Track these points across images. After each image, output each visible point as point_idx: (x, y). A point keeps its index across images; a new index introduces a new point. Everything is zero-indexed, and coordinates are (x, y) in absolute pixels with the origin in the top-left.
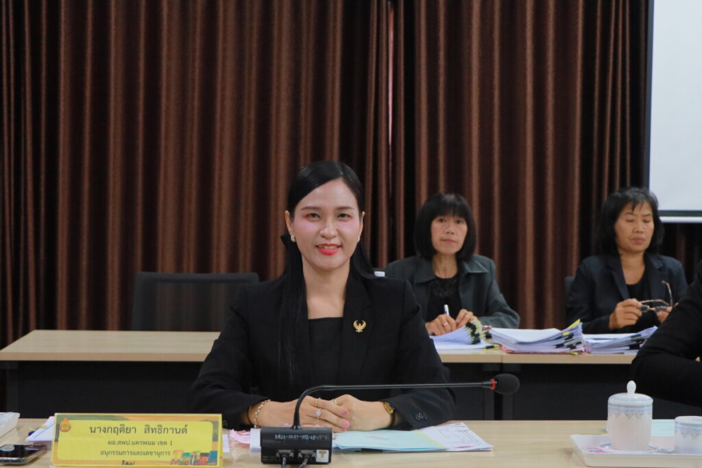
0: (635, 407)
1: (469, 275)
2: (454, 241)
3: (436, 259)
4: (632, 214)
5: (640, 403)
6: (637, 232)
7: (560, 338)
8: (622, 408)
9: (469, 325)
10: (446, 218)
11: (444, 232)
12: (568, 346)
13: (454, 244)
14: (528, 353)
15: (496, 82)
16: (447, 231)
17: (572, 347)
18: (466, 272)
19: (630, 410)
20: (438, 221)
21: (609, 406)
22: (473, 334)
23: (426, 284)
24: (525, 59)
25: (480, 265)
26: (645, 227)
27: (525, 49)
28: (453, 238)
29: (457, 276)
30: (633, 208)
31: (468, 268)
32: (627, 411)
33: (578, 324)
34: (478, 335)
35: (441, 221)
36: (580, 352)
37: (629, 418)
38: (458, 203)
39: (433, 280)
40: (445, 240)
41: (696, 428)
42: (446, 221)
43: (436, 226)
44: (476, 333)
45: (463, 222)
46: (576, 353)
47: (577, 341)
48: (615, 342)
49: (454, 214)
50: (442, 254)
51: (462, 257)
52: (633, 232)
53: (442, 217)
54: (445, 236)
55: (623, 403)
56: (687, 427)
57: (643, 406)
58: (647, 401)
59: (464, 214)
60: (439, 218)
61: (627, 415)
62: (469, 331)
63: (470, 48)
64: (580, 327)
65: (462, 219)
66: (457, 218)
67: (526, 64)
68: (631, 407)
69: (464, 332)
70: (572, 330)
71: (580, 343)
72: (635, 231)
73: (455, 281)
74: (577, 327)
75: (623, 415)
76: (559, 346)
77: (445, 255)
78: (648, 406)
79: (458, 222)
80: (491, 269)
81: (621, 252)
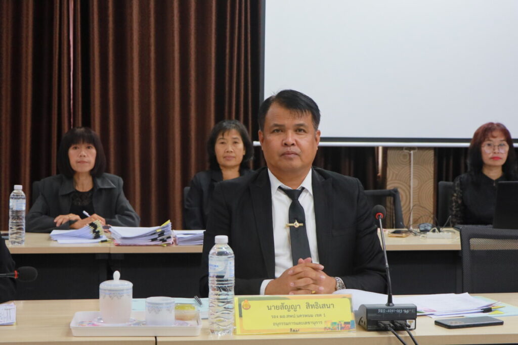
0: (116, 290)
1: (101, 190)
2: (87, 162)
3: (76, 177)
4: (223, 139)
5: (121, 287)
6: (228, 152)
7: (154, 234)
8: (107, 292)
9: (92, 225)
10: (78, 146)
11: (78, 156)
12: (161, 240)
13: (87, 164)
14: (130, 245)
15: (152, 41)
16: (80, 155)
17: (163, 240)
18: (98, 188)
19: (114, 293)
20: (73, 148)
21: (100, 291)
22: (94, 231)
23: (68, 195)
24: (173, 24)
25: (110, 182)
26: (234, 148)
27: (173, 16)
28: (86, 159)
29: (92, 190)
30: (223, 135)
31: (100, 184)
32: (111, 293)
33: (169, 222)
34: (99, 232)
35: (76, 148)
36: (169, 245)
37: (112, 299)
38: (86, 134)
39: (73, 192)
40: (79, 162)
41: (157, 306)
42: (79, 148)
43: (72, 152)
44: (97, 230)
45: (92, 148)
46: (165, 245)
47: (168, 236)
48: (195, 236)
49: (83, 142)
50: (79, 173)
51: (95, 173)
52: (225, 152)
53: (75, 146)
54: (79, 159)
55: (109, 288)
56: (151, 305)
57: (123, 290)
58: (128, 285)
59: (91, 141)
60: (73, 146)
61: (110, 297)
62: (92, 229)
63: (131, 15)
64: (170, 226)
65: (91, 145)
66: (86, 145)
67: (173, 28)
68: (113, 290)
69: (87, 230)
70: (164, 228)
71: (169, 237)
72: (227, 151)
73: (90, 194)
74: (167, 226)
75: (107, 297)
76: (153, 240)
77: (82, 173)
78: (127, 290)
79: (89, 148)
80: (119, 185)
81: (221, 168)
